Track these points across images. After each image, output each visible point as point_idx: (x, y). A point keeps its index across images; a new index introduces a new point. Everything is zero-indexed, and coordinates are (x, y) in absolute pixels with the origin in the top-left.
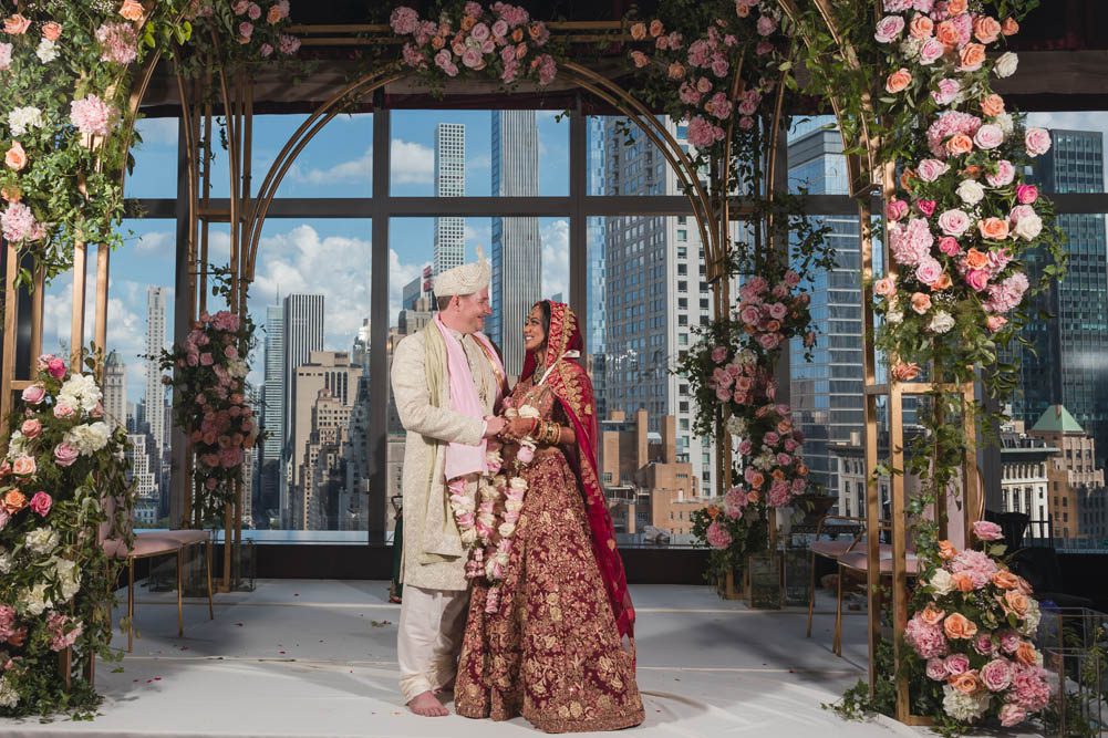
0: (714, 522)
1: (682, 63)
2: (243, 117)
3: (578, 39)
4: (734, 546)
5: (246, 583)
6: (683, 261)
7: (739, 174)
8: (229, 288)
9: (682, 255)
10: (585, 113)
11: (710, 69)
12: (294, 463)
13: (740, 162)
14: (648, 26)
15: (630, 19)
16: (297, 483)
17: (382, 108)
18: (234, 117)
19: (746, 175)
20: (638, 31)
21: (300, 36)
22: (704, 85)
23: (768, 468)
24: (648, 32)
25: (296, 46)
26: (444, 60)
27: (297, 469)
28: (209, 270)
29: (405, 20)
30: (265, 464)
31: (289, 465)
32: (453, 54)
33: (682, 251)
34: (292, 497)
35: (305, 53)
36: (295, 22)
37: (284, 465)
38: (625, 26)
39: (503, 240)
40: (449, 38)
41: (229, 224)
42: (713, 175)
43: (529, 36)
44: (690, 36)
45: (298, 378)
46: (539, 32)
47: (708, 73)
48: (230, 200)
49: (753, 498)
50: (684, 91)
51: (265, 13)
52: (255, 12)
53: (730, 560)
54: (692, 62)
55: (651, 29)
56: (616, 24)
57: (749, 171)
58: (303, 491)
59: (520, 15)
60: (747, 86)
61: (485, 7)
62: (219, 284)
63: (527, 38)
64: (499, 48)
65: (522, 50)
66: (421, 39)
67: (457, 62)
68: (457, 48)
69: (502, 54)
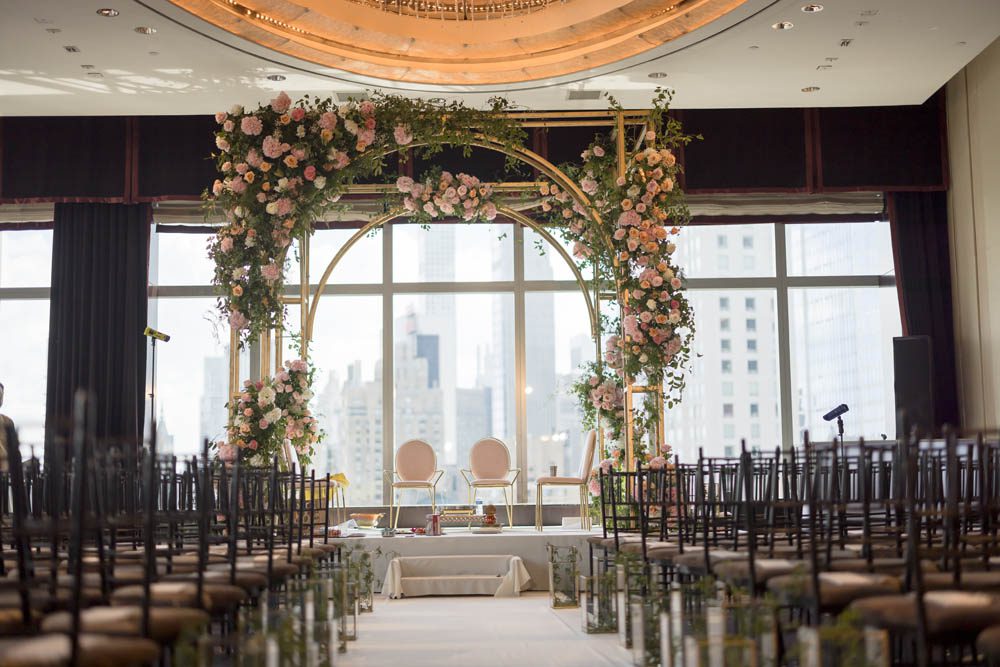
8: (300, 346)
14: (550, 187)
20: (544, 191)
24: (550, 192)
26: (429, 208)
29: (405, 185)
32: (434, 204)
38: (537, 186)
40: (432, 195)
43: (480, 193)
59: (474, 181)
61: (454, 177)
63: (478, 194)
64: (462, 201)
65: (476, 202)
66: (415, 195)
67: (437, 209)
68: (437, 201)
69: (464, 204)
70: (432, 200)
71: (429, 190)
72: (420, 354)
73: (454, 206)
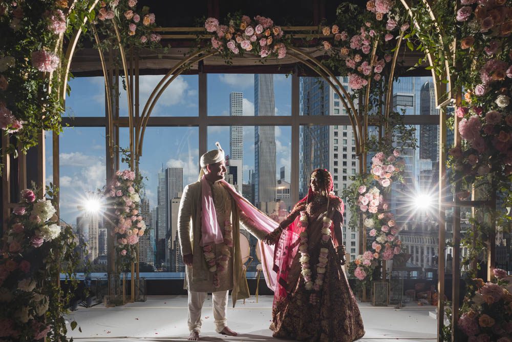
0: (358, 267)
1: (347, 47)
2: (134, 76)
3: (296, 36)
4: (367, 278)
5: (142, 297)
6: (336, 152)
7: (373, 102)
8: (130, 159)
9: (336, 150)
10: (299, 76)
11: (361, 50)
12: (171, 240)
13: (373, 97)
14: (331, 28)
15: (322, 26)
16: (173, 248)
17: (203, 73)
18: (129, 76)
19: (376, 103)
20: (326, 32)
21: (161, 33)
22: (358, 59)
23: (383, 242)
24: (331, 32)
25: (159, 38)
26: (232, 46)
27: (173, 242)
28: (120, 150)
29: (212, 25)
30: (159, 240)
31: (169, 241)
32: (236, 42)
33: (336, 148)
34: (171, 255)
35: (164, 42)
36: (158, 26)
37: (167, 241)
38: (320, 28)
39: (259, 143)
40: (234, 34)
41: (128, 128)
42: (360, 103)
43: (274, 33)
44: (352, 33)
45: (172, 204)
46: (278, 31)
47: (359, 52)
48: (128, 117)
49: (376, 256)
50: (348, 61)
51: (142, 20)
52: (137, 18)
53: (365, 284)
54: (353, 46)
55: (333, 30)
56: (316, 28)
57: (378, 102)
58: (175, 252)
59: (269, 21)
60: (378, 59)
61: (252, 18)
62: (125, 157)
63: (272, 34)
64: (258, 39)
65: (269, 42)
66: (221, 34)
67: (238, 46)
68: (238, 39)
69: (261, 41)
70: (234, 38)
71: (232, 30)
72: (230, 173)
73: (252, 43)
